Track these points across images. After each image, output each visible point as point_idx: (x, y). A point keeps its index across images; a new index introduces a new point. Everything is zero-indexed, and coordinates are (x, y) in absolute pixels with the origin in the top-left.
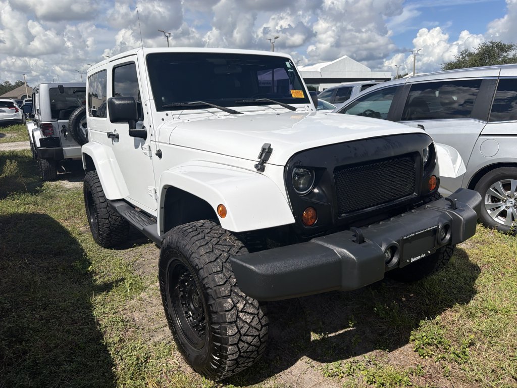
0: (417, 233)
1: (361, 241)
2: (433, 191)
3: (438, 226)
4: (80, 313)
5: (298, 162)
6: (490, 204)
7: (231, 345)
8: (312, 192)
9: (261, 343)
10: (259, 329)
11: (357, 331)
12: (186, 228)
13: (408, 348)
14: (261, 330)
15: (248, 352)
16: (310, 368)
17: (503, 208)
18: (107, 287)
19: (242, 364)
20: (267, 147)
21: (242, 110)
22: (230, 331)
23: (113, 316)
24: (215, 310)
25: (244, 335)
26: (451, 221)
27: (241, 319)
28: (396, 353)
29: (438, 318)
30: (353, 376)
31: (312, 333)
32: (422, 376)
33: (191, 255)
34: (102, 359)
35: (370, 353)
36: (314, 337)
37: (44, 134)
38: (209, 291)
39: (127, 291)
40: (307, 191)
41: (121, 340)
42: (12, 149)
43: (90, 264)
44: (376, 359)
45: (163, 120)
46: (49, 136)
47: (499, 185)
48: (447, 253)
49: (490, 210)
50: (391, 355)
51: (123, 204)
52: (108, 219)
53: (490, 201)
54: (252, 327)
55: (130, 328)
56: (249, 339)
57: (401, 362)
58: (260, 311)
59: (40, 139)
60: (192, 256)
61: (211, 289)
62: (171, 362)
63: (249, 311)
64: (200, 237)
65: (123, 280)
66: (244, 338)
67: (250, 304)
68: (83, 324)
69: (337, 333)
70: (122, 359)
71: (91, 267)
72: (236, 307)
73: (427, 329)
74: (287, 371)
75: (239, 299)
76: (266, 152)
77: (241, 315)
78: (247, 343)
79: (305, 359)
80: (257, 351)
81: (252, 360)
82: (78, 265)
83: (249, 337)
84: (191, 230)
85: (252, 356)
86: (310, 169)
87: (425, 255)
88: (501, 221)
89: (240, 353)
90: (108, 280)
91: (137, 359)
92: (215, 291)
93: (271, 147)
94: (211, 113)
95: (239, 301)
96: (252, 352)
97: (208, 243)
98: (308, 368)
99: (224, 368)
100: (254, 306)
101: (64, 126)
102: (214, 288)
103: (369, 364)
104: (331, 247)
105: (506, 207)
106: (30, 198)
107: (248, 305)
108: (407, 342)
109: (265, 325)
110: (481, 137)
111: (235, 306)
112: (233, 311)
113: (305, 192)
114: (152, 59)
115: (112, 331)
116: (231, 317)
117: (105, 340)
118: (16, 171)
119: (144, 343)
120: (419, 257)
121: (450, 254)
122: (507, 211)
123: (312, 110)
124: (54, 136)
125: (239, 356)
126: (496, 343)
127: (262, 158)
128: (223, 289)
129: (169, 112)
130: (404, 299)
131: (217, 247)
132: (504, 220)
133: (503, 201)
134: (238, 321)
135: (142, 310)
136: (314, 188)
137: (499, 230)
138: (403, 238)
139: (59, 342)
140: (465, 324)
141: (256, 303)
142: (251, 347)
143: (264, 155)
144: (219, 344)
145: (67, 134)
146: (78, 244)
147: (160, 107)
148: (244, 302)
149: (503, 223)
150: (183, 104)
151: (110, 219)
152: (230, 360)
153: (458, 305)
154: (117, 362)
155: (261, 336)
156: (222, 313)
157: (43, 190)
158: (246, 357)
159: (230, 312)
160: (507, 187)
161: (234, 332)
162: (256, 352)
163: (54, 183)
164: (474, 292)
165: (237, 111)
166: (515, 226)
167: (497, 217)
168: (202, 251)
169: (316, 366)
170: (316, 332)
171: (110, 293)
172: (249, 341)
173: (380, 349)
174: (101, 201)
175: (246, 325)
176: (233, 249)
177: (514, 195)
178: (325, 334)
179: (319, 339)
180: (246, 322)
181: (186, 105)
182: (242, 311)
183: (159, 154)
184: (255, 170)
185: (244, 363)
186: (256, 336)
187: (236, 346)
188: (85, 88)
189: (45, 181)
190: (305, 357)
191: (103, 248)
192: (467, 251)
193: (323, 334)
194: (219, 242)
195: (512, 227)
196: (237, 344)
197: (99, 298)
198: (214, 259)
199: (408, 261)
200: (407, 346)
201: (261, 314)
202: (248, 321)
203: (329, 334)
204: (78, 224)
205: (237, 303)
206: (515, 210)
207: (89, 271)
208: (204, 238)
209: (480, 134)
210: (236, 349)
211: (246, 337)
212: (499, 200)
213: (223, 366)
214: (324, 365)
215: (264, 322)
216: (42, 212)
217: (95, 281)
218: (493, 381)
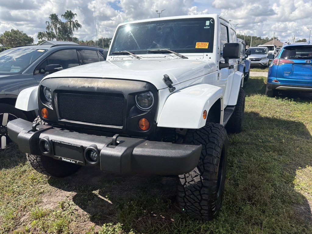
0: (62, 143)
87: (74, 162)
120: (69, 161)
129: (113, 56)
138: (52, 140)
199: (59, 158)
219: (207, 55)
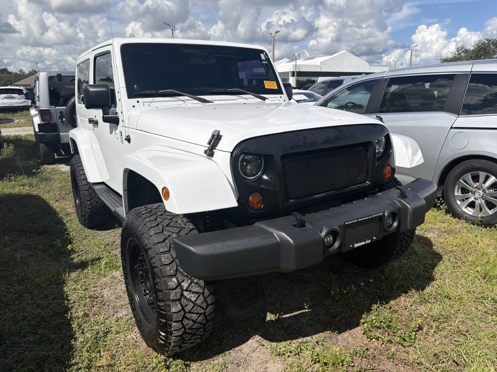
0: (359, 220)
1: (302, 225)
2: (388, 180)
3: (384, 213)
4: (53, 288)
5: (245, 148)
6: (460, 195)
7: (175, 322)
8: (260, 178)
9: (207, 321)
10: (205, 307)
11: (311, 313)
12: (141, 210)
13: (358, 331)
14: (206, 309)
15: (193, 329)
16: (260, 347)
17: (472, 199)
18: (83, 265)
19: (188, 340)
20: (216, 134)
21: (214, 99)
22: (174, 308)
23: (83, 292)
24: (160, 289)
25: (189, 312)
26: (399, 209)
27: (185, 298)
28: (346, 335)
29: (392, 302)
30: (299, 355)
31: (268, 313)
32: (366, 358)
33: (142, 235)
34: (64, 332)
35: (321, 334)
36: (270, 317)
37: (42, 119)
38: (156, 270)
39: (101, 269)
40: (255, 177)
41: (86, 315)
42: (17, 134)
43: (71, 243)
44: (325, 340)
45: (134, 107)
46: (47, 122)
47: (469, 177)
48: (406, 241)
49: (460, 200)
50: (340, 337)
51: (102, 186)
52: (90, 201)
53: (460, 192)
54: (197, 306)
55: (97, 304)
56: (194, 316)
57: (348, 343)
58: (206, 290)
59: (38, 124)
60: (143, 237)
61: (157, 268)
62: (129, 337)
63: (194, 290)
64: (152, 218)
65: (99, 259)
66: (188, 315)
67: (194, 283)
68: (53, 299)
69: (292, 314)
70: (83, 333)
71: (70, 246)
72: (181, 285)
73: (378, 314)
74: (237, 349)
75: (184, 278)
76: (216, 139)
77: (185, 293)
78: (192, 320)
79: (257, 338)
80: (203, 328)
81: (198, 336)
82: (58, 243)
83: (193, 315)
84: (145, 212)
85: (198, 333)
86: (259, 156)
87: (370, 241)
88: (469, 211)
89: (185, 329)
90: (86, 258)
91: (98, 333)
92: (161, 270)
93: (220, 134)
94: (182, 101)
95: (184, 280)
96: (198, 329)
97: (159, 224)
98: (258, 346)
99: (170, 343)
100: (200, 286)
101: (61, 112)
102: (160, 268)
103: (317, 345)
104: (271, 230)
105: (475, 198)
106: (26, 180)
107: (193, 284)
108: (358, 325)
109: (211, 304)
110: (452, 130)
111: (179, 284)
112: (177, 290)
113: (253, 178)
114: (126, 49)
115: (79, 306)
116: (176, 295)
117: (69, 314)
118: (13, 154)
119: (107, 319)
120: (363, 243)
121: (408, 242)
122: (475, 202)
123: (285, 101)
124: (51, 122)
125: (184, 332)
126: (444, 328)
127: (211, 144)
128: (168, 268)
129: (140, 99)
130: (363, 284)
131: (167, 228)
132: (473, 211)
133: (471, 192)
134: (183, 299)
135: (112, 288)
136: (263, 175)
137: (467, 220)
138: (344, 223)
139: (27, 314)
140: (417, 309)
141: (202, 283)
142: (196, 324)
143: (213, 141)
144: (164, 321)
145: (64, 120)
146: (64, 224)
147: (131, 95)
148: (190, 281)
149: (471, 214)
150: (154, 92)
151: (92, 201)
152: (175, 336)
153: (414, 291)
154: (77, 335)
155: (207, 314)
156: (167, 291)
157: (40, 172)
158: (191, 334)
159: (174, 291)
160: (476, 178)
161: (178, 310)
162: (202, 330)
163: (51, 166)
164: (431, 279)
165: (207, 99)
166: (482, 217)
167: (466, 207)
168: (152, 232)
169: (266, 346)
170: (272, 312)
171: (85, 271)
172: (195, 319)
173: (330, 330)
174: (84, 183)
175: (191, 303)
176: (184, 230)
177: (482, 187)
178: (280, 315)
179: (274, 319)
180: (191, 300)
181: (157, 93)
182: (186, 290)
183: (128, 140)
184: (205, 155)
185: (191, 340)
186: (201, 314)
187: (180, 323)
188: (75, 76)
189: (43, 164)
190: (257, 336)
191: (86, 229)
192: (432, 240)
193: (278, 315)
194: (170, 223)
195: (480, 218)
196: (181, 321)
197: (73, 275)
198: (162, 240)
199: (351, 246)
200: (357, 329)
201: (207, 293)
202: (193, 299)
203: (284, 314)
204: (66, 205)
205: (182, 282)
206: (483, 201)
207: (68, 249)
208: (156, 219)
209: (451, 128)
210: (181, 326)
211: (190, 314)
212: (468, 192)
213: (169, 341)
214: (275, 344)
215: (209, 300)
216: (35, 193)
217: (72, 259)
218: (434, 364)
219: (281, 97)
